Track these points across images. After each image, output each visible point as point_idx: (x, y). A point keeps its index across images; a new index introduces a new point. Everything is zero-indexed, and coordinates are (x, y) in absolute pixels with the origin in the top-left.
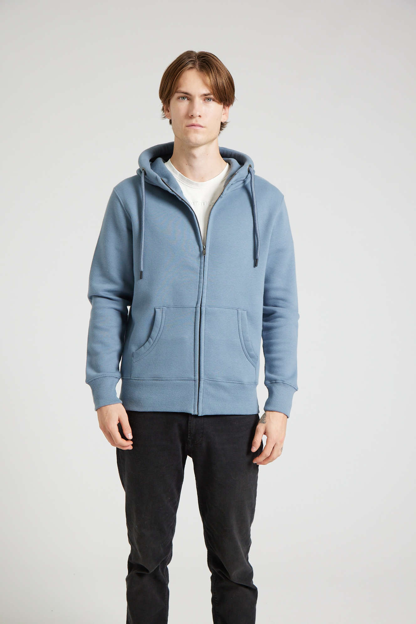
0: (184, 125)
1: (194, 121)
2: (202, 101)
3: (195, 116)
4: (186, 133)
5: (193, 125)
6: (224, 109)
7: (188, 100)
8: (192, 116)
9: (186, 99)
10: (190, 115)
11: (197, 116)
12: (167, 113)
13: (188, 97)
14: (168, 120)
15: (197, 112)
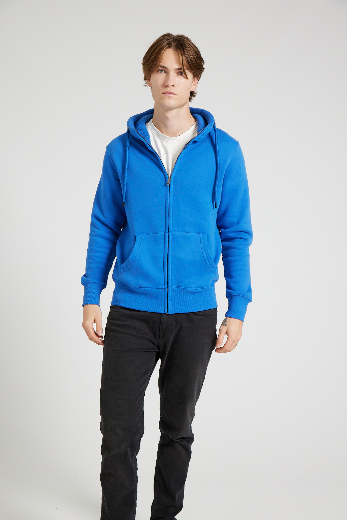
0: (161, 93)
1: (168, 90)
2: (175, 74)
3: (169, 85)
4: (162, 99)
5: (168, 93)
6: (193, 81)
7: (165, 72)
8: (167, 85)
9: (163, 72)
10: (166, 85)
11: (171, 86)
12: (149, 82)
13: (165, 70)
14: (149, 88)
15: (171, 83)
